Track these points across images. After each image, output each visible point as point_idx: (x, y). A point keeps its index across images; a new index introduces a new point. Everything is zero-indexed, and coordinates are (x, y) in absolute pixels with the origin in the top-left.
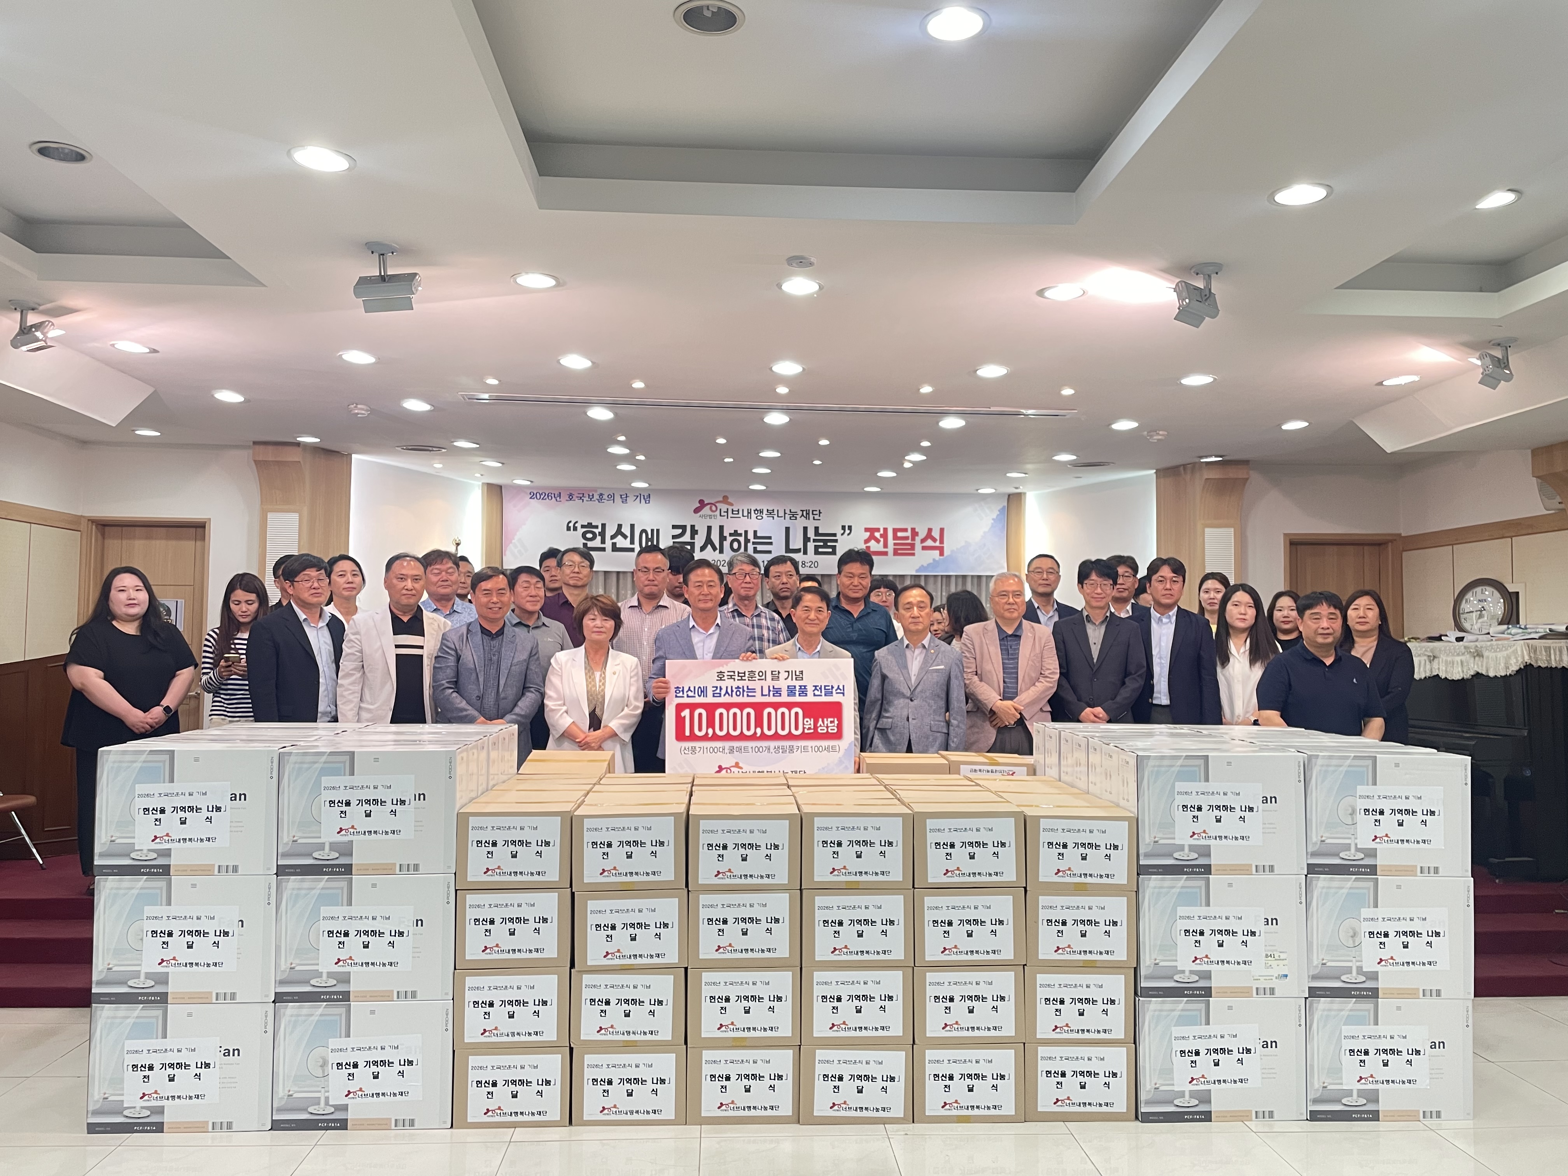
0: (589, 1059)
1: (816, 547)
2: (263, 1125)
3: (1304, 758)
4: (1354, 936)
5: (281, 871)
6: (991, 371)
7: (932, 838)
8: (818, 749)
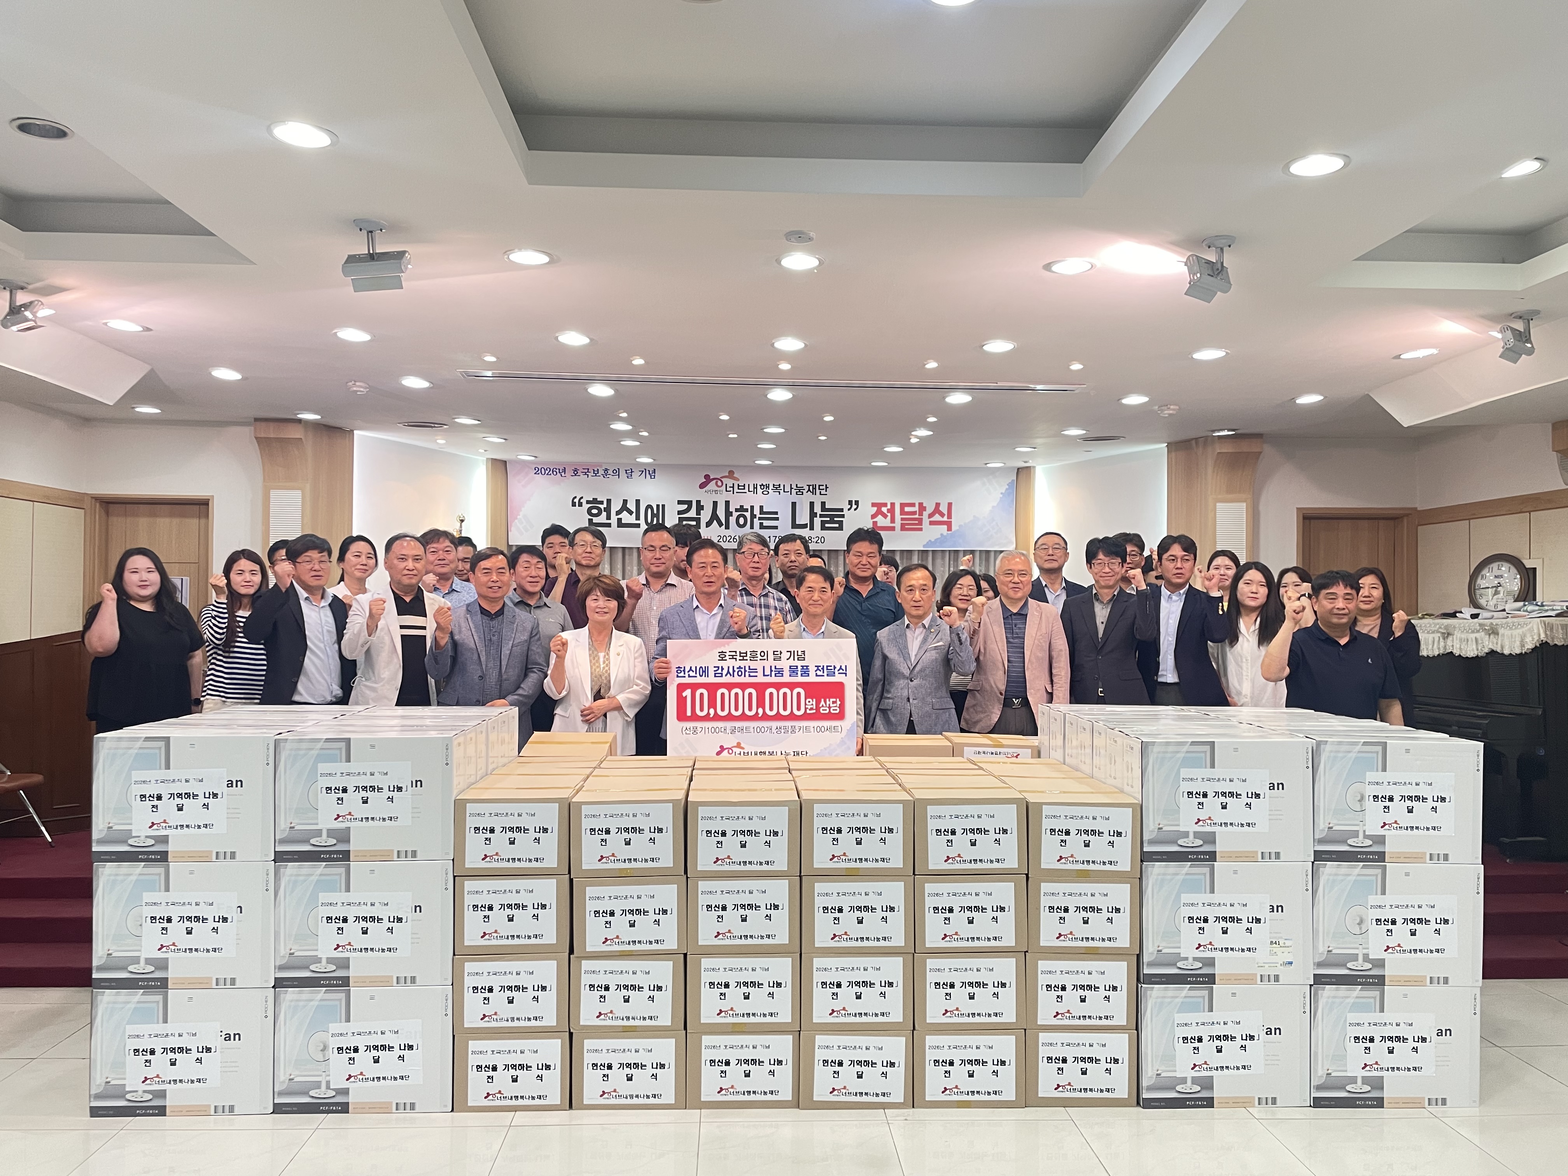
0: (588, 1044)
1: (823, 523)
2: (265, 1108)
3: (1312, 744)
4: (1360, 923)
5: (279, 857)
6: (998, 346)
7: (932, 825)
8: (821, 729)
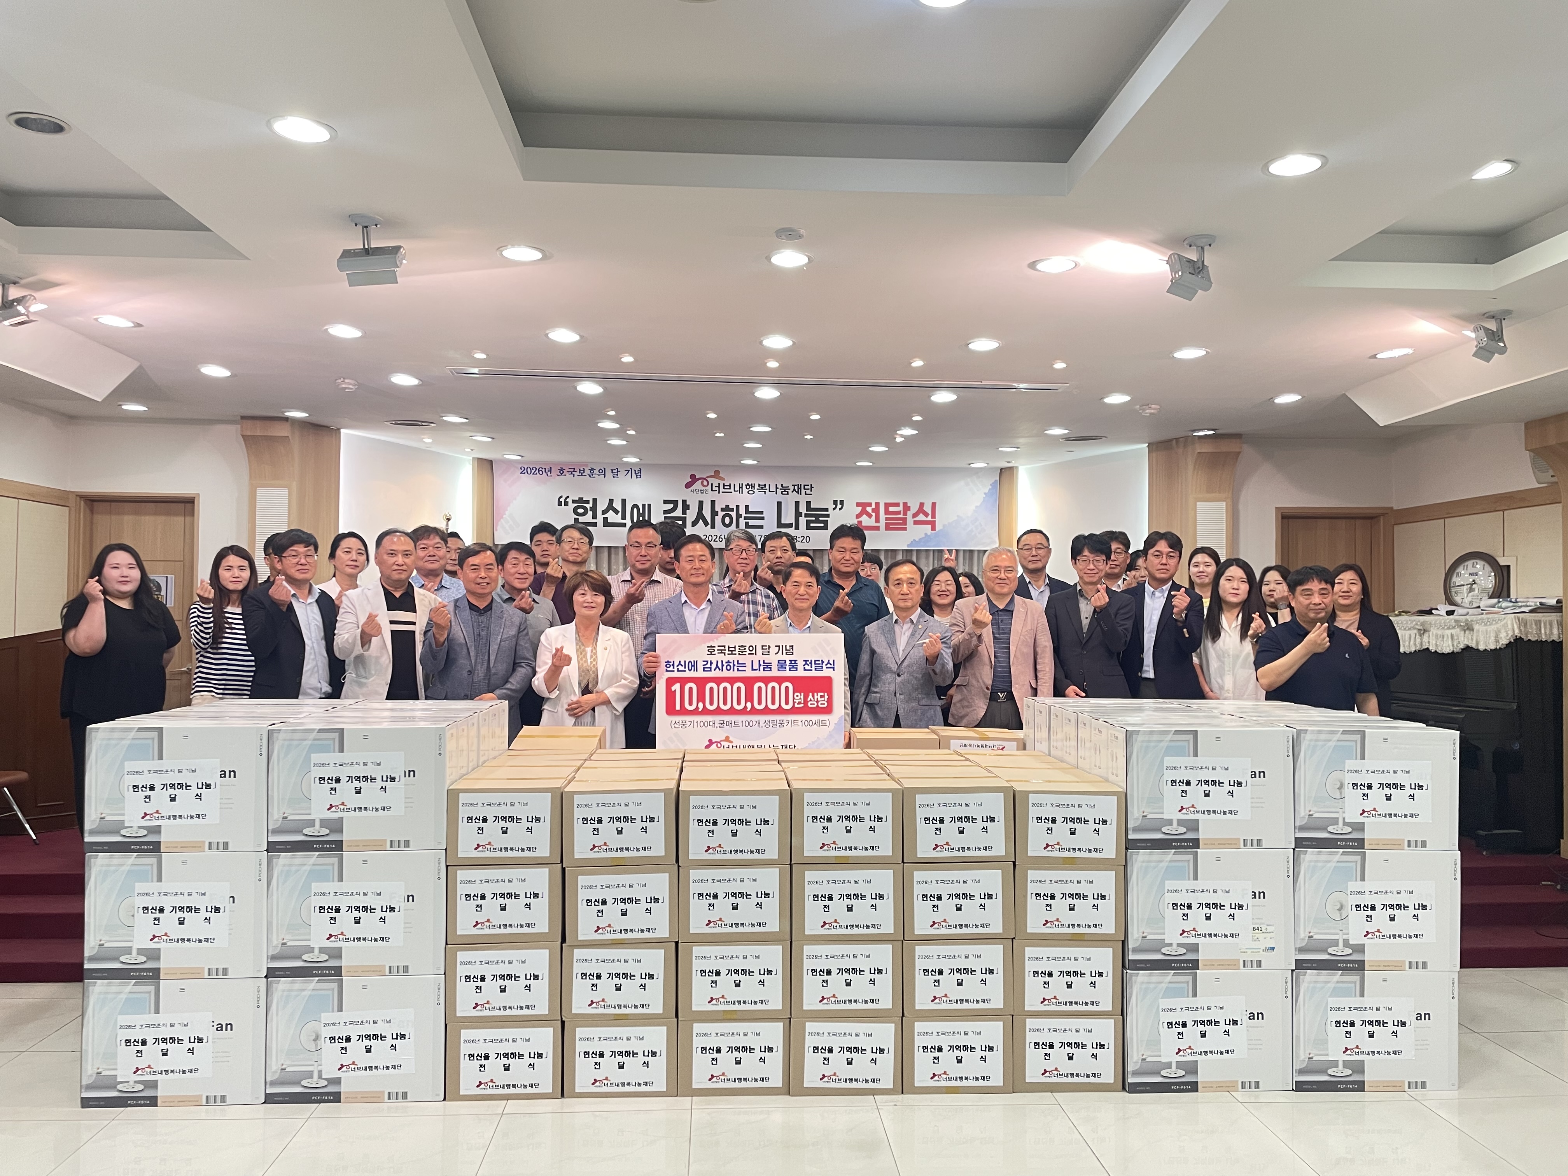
0: (580, 1032)
1: (808, 522)
2: (257, 1098)
3: (1293, 733)
4: (1341, 909)
5: (273, 847)
6: (983, 345)
7: (921, 813)
8: (809, 723)
